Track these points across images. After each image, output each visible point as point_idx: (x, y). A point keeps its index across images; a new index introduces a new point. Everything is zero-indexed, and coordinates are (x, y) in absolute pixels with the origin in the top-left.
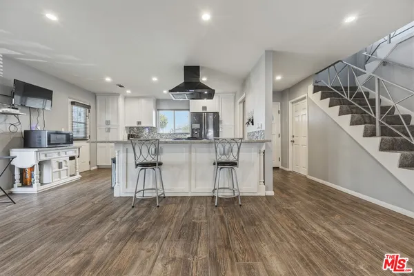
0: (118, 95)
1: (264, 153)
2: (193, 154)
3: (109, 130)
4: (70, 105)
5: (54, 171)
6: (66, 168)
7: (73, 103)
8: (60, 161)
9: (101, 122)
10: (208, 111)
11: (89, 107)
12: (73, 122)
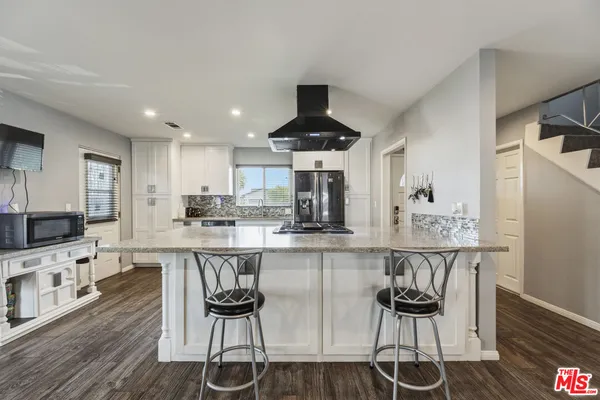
0: (168, 140)
1: (477, 268)
2: (327, 272)
3: (152, 203)
4: (82, 160)
5: (42, 292)
6: (71, 282)
7: (88, 156)
8: (56, 272)
9: (140, 189)
10: (325, 168)
11: (118, 162)
12: (87, 191)
